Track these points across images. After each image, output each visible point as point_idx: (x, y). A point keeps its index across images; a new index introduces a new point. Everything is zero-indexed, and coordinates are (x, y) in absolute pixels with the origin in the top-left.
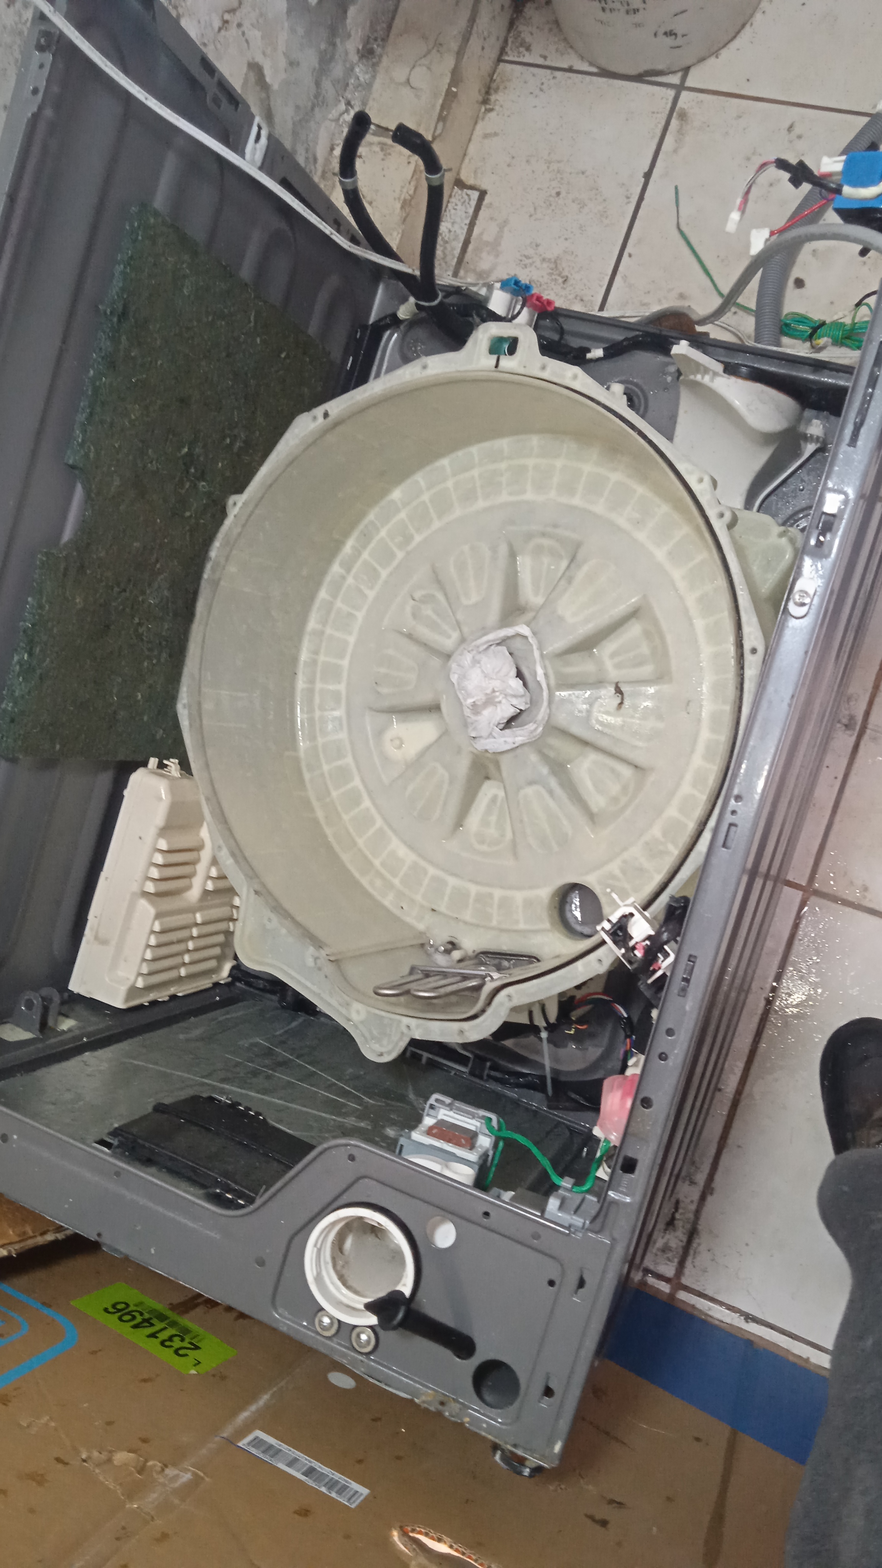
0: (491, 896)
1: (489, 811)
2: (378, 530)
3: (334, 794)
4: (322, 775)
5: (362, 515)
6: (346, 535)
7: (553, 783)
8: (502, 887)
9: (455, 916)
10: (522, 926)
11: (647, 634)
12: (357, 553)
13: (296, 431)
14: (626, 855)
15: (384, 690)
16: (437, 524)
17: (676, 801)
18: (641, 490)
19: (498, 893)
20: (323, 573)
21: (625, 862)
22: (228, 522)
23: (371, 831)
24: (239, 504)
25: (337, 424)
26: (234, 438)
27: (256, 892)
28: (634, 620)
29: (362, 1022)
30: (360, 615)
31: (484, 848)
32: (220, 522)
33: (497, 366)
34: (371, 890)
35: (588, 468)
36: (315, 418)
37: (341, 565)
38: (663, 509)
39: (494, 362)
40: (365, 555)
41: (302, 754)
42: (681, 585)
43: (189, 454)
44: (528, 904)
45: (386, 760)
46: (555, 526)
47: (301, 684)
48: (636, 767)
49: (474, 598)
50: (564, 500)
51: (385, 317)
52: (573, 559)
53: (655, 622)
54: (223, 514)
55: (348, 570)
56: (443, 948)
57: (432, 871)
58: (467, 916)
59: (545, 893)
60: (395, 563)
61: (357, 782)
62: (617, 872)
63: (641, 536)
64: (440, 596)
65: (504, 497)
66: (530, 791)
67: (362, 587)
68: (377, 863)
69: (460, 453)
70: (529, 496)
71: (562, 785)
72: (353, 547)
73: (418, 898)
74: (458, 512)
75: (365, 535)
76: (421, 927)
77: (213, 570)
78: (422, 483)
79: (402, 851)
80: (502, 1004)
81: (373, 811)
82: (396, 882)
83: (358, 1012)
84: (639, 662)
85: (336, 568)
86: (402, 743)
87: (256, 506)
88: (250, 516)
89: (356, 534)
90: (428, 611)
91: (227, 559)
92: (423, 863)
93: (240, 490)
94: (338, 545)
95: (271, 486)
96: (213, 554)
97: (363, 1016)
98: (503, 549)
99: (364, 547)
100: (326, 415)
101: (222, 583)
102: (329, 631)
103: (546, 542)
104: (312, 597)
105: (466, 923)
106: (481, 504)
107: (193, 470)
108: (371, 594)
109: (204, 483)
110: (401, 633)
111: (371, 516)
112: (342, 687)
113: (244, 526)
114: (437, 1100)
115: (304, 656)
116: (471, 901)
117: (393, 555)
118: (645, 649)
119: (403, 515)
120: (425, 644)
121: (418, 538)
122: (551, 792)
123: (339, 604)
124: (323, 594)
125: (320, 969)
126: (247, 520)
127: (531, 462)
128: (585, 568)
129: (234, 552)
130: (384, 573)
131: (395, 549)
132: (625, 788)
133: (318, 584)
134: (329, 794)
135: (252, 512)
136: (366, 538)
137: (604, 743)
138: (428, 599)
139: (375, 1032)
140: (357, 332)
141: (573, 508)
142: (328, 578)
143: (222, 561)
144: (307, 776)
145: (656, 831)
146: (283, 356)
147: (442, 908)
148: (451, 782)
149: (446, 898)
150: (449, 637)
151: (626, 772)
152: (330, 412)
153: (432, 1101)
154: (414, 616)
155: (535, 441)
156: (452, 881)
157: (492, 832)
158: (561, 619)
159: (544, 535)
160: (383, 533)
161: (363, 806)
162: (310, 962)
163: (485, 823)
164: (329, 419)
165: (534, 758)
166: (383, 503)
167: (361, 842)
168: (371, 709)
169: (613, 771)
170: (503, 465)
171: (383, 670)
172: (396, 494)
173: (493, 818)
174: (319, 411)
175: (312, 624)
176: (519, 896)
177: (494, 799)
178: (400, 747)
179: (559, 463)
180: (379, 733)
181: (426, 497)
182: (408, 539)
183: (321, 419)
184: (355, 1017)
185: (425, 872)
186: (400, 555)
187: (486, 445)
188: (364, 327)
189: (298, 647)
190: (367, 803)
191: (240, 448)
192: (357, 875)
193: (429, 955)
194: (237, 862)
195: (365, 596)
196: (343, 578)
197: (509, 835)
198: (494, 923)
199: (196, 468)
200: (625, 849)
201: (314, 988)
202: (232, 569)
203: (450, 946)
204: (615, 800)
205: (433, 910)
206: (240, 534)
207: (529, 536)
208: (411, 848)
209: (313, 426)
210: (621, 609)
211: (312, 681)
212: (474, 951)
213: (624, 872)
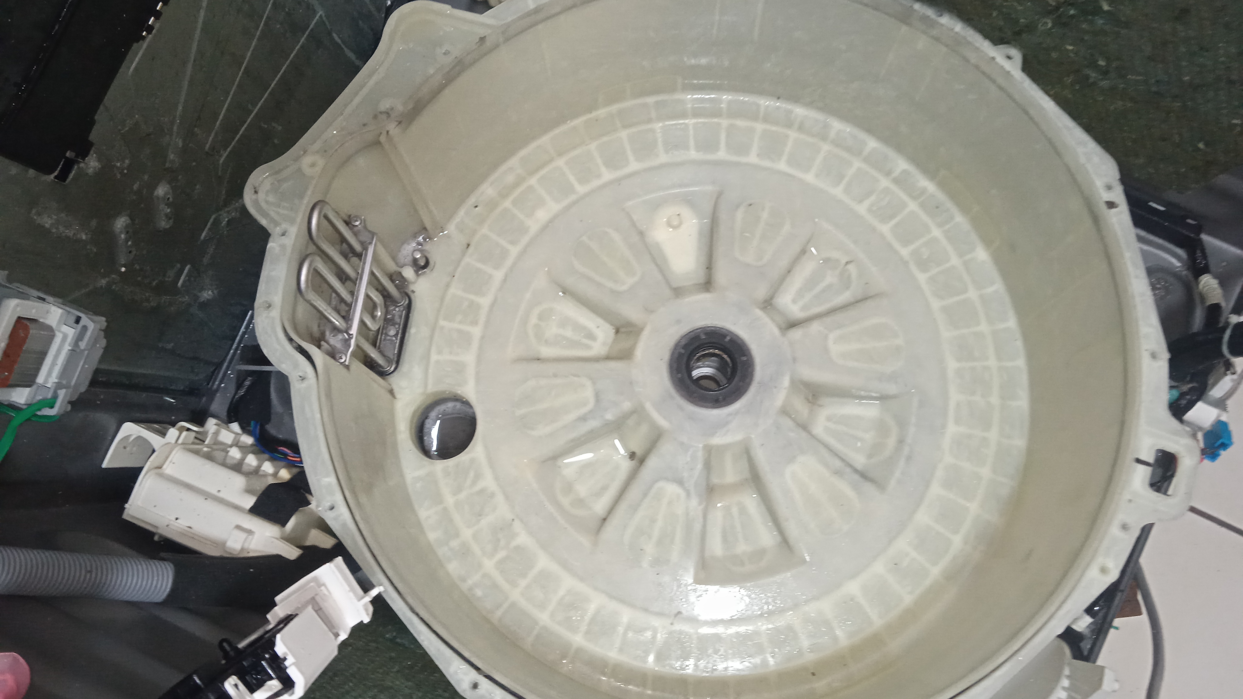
0: (475, 323)
1: (578, 328)
2: (940, 225)
3: (624, 134)
4: (650, 121)
5: (965, 209)
6: (942, 185)
7: (593, 424)
8: (483, 338)
9: (457, 275)
10: (434, 357)
11: (760, 553)
12: (916, 194)
13: (1096, 159)
14: (500, 498)
15: (740, 215)
16: (936, 304)
17: (554, 568)
18: (935, 571)
19: (476, 331)
20: (899, 148)
21: (492, 495)
22: (985, 46)
23: (572, 178)
24: (1007, 65)
25: (1096, 219)
26: (1105, 73)
27: (482, 39)
28: (779, 539)
29: (300, 170)
30: (838, 192)
31: (534, 320)
32: (987, 36)
33: (1138, 461)
34: (503, 168)
35: (974, 507)
36: (1109, 188)
37: (904, 171)
38: (908, 597)
39: (1143, 457)
40: (913, 206)
41: (678, 96)
42: (812, 609)
43: (1098, 11)
44: (460, 368)
45: (656, 206)
46: (909, 458)
47: (766, 103)
48: (605, 520)
49: (835, 349)
50: (940, 473)
51: (1205, 256)
52: (864, 475)
53: (771, 570)
54: (998, 40)
55: (896, 181)
56: (418, 256)
57: (514, 251)
58: (455, 290)
59: (469, 392)
60: (897, 246)
61: (634, 166)
62: (480, 485)
63: (879, 568)
64: (845, 297)
65: (955, 396)
66: (589, 393)
67: (873, 198)
68: (533, 181)
69: (1019, 344)
70: (952, 429)
71: (592, 431)
72: (924, 191)
73: (485, 230)
74: (947, 333)
75: (937, 207)
76: (451, 228)
77: (925, 19)
78: (990, 290)
79: (542, 215)
80: (296, 366)
81: (596, 183)
82: (507, 203)
83: (313, 165)
84: (727, 538)
85: (902, 165)
86: (675, 227)
87: (1001, 88)
88: (989, 77)
89: (941, 196)
90: (830, 278)
91: (937, 39)
92: (525, 240)
93: (1028, 68)
94: (931, 174)
95: (1026, 113)
96: (946, 20)
97: (307, 171)
98: (891, 389)
99: (923, 206)
100: (1111, 205)
101: (904, 28)
102: (826, 147)
103: (892, 442)
104: (869, 131)
105: (448, 286)
106: (952, 365)
107: (1072, 12)
108: (862, 209)
109: (1050, 25)
110: (808, 242)
111: (959, 219)
112: (753, 158)
113: (977, 67)
114: (85, 328)
115: (799, 111)
116: (472, 297)
117: (906, 242)
118: (742, 548)
119: (955, 261)
120: (789, 272)
121: (922, 277)
122: (583, 419)
123: (857, 164)
124: (872, 144)
125: (375, 117)
126: (984, 73)
127: (993, 435)
128: (850, 493)
129: (944, 49)
130: (885, 229)
131: (912, 247)
132: (580, 502)
133: (885, 140)
134: (625, 127)
135: (994, 81)
136: (933, 209)
137: (634, 493)
138: (846, 282)
139: (285, 185)
140: (1195, 220)
141: (927, 484)
142: (891, 153)
143: (935, 32)
144: (651, 100)
145: (523, 539)
146: (1201, 145)
147: (467, 260)
148: (613, 292)
149: (479, 265)
150: (794, 301)
151: (600, 506)
152: (1114, 210)
153: (85, 320)
154: (827, 260)
155: (1020, 443)
156: (498, 275)
157: (552, 330)
158: (791, 460)
159: (901, 441)
160: (936, 232)
161: (603, 169)
162: (385, 105)
163: (564, 322)
164: (1104, 207)
165: (627, 406)
166: (974, 237)
167: (560, 162)
168: (720, 195)
169: (605, 488)
170: (995, 400)
171: (765, 215)
172: (981, 254)
173: (569, 333)
174: (1118, 195)
175: (837, 125)
176: (469, 358)
177: (591, 336)
178: (669, 224)
179: (985, 472)
180: (689, 201)
181: (972, 294)
182: (923, 265)
183: (1107, 196)
184: (307, 161)
185: (513, 243)
186: (905, 252)
187: (1024, 379)
188: (1199, 229)
189: (810, 104)
190: (607, 175)
191: (1087, 77)
192: (523, 153)
193: (415, 236)
194: (529, 14)
195: (861, 202)
196: (888, 174)
197: (546, 351)
198: (442, 323)
199: (1073, 16)
200: (507, 497)
201: (349, 110)
202: (922, 43)
203: (422, 263)
204: (569, 488)
205: (468, 245)
206: (966, 60)
207: (902, 424)
208: (545, 227)
209: (1099, 183)
210: (793, 530)
211: (766, 119)
212: (413, 292)
213: (482, 491)
